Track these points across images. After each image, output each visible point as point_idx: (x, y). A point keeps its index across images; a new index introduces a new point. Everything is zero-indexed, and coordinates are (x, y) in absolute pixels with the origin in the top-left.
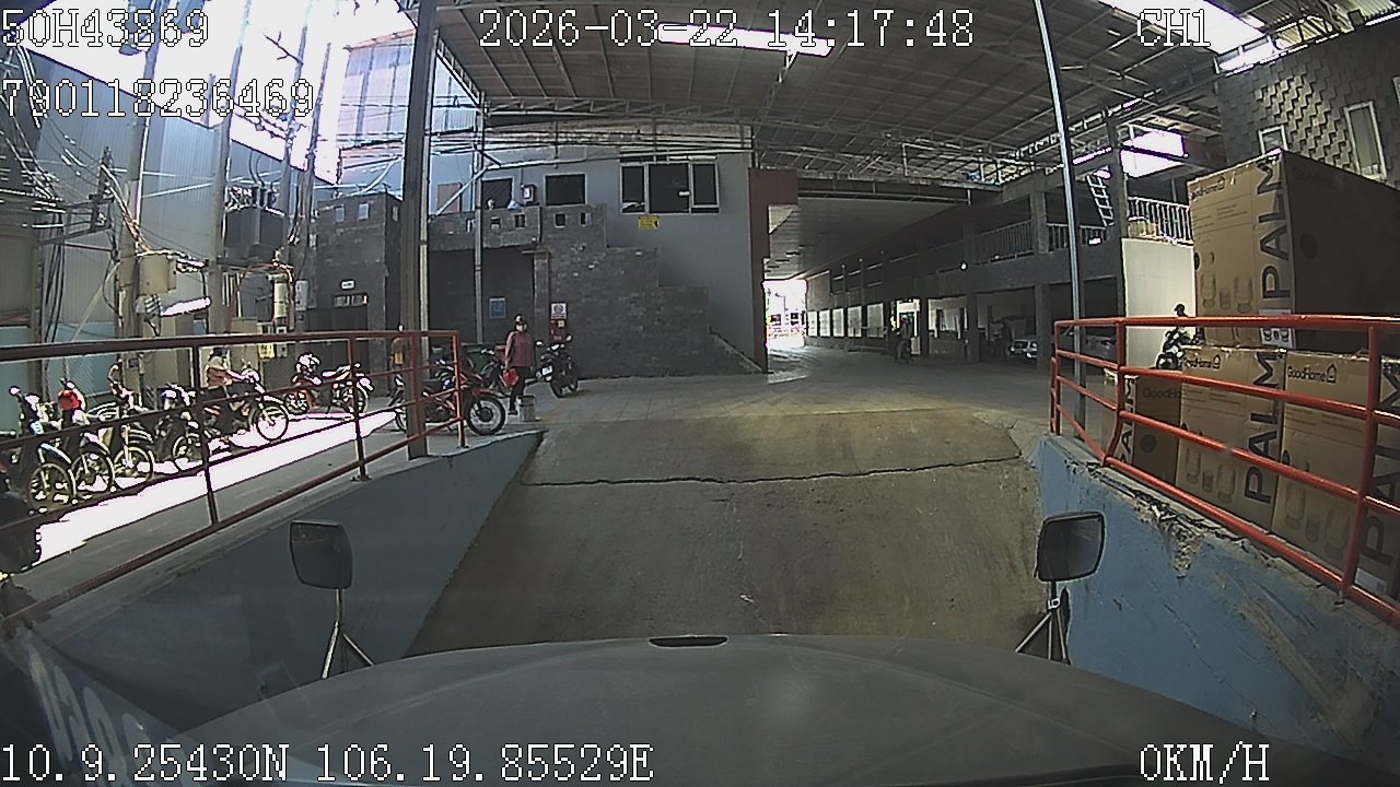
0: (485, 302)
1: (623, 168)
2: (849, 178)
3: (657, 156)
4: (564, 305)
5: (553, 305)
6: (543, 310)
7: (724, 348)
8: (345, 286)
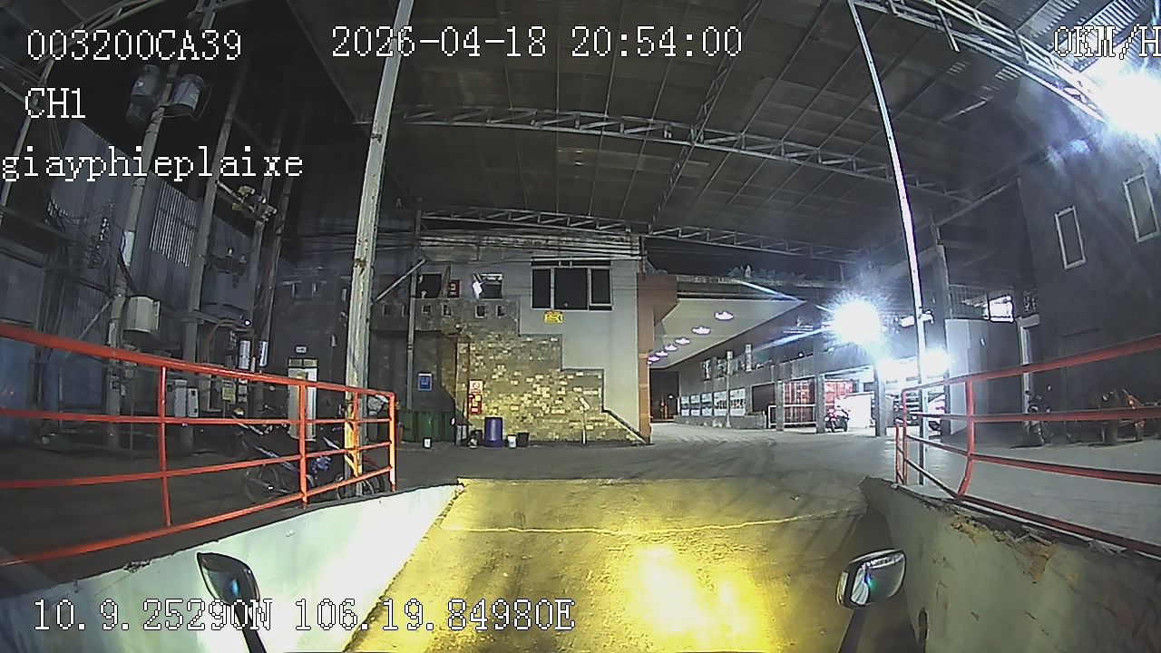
0: (415, 377)
1: (534, 270)
2: (719, 282)
3: (562, 261)
4: (481, 383)
5: (471, 383)
6: (464, 385)
7: (613, 423)
8: (299, 350)
